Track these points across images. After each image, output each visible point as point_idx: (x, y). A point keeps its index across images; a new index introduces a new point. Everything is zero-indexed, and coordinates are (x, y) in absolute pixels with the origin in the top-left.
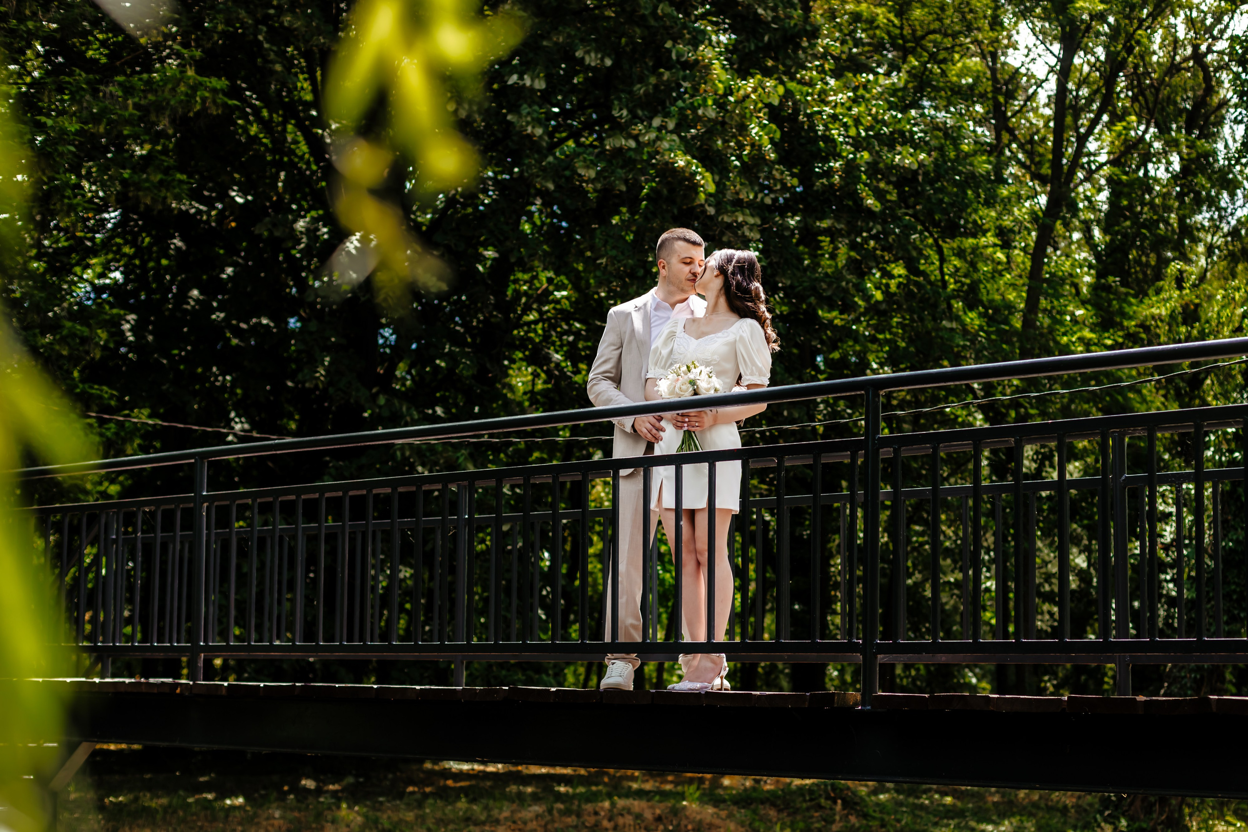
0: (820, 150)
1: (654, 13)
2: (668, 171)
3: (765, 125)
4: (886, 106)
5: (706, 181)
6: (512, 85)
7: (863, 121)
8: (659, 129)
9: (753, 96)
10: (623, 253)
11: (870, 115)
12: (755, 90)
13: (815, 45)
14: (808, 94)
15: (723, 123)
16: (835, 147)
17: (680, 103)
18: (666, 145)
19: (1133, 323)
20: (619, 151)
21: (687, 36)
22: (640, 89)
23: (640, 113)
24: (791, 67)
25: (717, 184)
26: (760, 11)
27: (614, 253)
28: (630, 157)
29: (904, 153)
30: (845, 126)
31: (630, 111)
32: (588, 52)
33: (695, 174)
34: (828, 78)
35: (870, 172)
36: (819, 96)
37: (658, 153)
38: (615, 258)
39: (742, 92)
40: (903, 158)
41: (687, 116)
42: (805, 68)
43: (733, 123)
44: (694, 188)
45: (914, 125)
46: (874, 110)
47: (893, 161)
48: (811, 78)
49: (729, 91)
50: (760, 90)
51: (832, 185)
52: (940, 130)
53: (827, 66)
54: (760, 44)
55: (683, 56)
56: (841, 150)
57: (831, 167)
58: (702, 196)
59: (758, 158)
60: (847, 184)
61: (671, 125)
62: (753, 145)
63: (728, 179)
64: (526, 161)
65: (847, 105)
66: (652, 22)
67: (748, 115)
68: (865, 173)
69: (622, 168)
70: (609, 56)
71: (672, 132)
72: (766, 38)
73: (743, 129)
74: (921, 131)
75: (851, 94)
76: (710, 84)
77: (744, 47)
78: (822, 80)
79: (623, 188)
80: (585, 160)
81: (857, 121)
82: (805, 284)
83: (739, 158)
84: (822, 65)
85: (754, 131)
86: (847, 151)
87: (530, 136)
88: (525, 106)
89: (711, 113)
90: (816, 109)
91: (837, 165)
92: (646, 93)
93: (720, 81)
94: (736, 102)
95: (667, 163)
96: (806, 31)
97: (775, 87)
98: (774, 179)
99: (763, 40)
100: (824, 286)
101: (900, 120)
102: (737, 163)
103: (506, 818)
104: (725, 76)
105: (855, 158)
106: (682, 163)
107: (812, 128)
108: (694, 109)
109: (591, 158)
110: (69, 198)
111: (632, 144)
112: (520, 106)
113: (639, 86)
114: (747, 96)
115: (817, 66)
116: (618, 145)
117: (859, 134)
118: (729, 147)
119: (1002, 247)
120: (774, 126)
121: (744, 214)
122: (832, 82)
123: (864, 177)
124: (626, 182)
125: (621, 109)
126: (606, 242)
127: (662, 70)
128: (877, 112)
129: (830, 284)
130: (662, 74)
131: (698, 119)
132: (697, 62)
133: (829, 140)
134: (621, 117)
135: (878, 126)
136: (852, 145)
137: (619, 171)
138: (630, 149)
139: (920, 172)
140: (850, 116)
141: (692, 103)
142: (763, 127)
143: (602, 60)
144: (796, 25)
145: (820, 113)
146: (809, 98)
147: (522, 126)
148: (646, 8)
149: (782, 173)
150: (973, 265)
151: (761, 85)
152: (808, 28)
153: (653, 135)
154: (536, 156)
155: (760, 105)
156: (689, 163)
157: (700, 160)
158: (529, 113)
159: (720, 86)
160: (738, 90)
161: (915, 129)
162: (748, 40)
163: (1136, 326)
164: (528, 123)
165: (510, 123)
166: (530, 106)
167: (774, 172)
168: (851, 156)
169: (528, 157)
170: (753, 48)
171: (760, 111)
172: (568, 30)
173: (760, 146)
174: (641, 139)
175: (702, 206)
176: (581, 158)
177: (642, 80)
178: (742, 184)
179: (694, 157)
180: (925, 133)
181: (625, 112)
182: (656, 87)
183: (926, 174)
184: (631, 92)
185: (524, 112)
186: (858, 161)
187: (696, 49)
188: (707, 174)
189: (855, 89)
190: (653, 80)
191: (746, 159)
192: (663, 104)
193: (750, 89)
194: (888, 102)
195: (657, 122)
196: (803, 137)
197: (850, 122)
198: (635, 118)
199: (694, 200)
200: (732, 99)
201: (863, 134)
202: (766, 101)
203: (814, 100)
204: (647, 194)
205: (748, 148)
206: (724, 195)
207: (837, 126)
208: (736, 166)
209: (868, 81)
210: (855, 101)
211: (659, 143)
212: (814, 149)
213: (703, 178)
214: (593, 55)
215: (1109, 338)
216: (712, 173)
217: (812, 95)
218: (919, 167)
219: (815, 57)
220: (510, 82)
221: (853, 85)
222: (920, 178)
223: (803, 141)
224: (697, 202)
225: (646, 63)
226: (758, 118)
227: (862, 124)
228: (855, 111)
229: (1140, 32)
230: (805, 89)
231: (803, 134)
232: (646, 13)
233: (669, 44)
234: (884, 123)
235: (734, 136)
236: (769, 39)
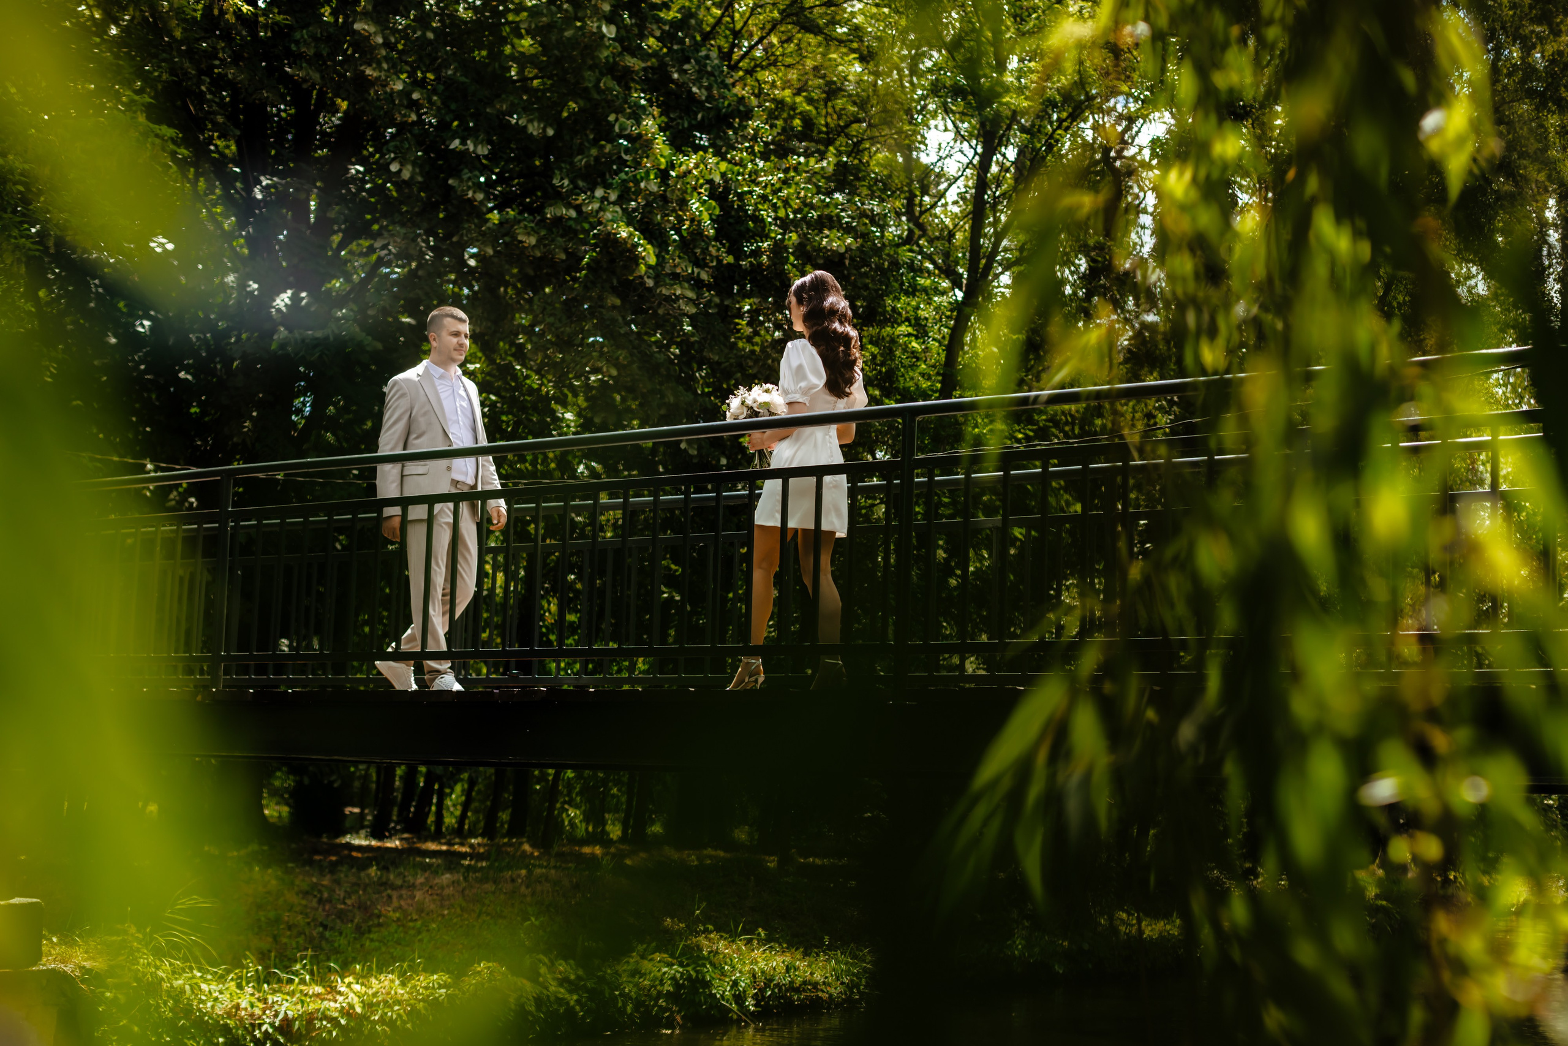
0: (748, 230)
1: (597, 86)
2: (610, 241)
3: (705, 201)
4: (814, 191)
5: (648, 253)
6: (453, 150)
7: (792, 203)
8: (604, 199)
9: (695, 172)
10: (560, 320)
11: (798, 198)
12: (697, 166)
13: (746, 127)
14: (739, 174)
15: (664, 198)
16: (765, 226)
17: (623, 176)
18: (609, 216)
19: (1044, 417)
20: (558, 220)
21: (628, 111)
22: (581, 161)
23: (581, 183)
24: (721, 147)
25: (657, 256)
26: (695, 89)
27: (551, 320)
28: (570, 227)
29: (832, 236)
30: (775, 208)
31: (572, 182)
32: (531, 121)
33: (636, 246)
34: (758, 160)
35: (797, 253)
36: (750, 176)
37: (600, 223)
38: (552, 324)
39: (684, 168)
40: (831, 241)
41: (630, 188)
42: (734, 149)
43: (675, 197)
44: (635, 259)
45: (843, 210)
46: (802, 194)
47: (820, 244)
48: (741, 159)
49: (672, 166)
50: (702, 166)
51: (760, 264)
52: (867, 217)
53: (756, 148)
54: (694, 122)
55: (626, 129)
56: (770, 230)
57: (760, 247)
58: (643, 268)
59: (697, 233)
60: (775, 264)
61: (613, 197)
62: (692, 220)
63: (667, 252)
64: (466, 226)
65: (777, 186)
66: (596, 96)
67: (689, 191)
68: (792, 254)
69: (562, 236)
70: (551, 126)
71: (614, 203)
72: (699, 116)
73: (683, 203)
74: (849, 216)
75: (781, 175)
76: (652, 158)
77: (678, 124)
78: (752, 161)
79: (563, 256)
80: (526, 227)
81: (786, 203)
82: (732, 361)
83: (678, 232)
84: (752, 147)
85: (695, 206)
86: (776, 232)
87: (471, 201)
88: (466, 171)
89: (653, 185)
90: (746, 189)
91: (765, 245)
92: (587, 165)
93: (662, 156)
94: (677, 176)
95: (609, 233)
96: (739, 111)
97: (718, 163)
98: (711, 255)
99: (696, 118)
100: (751, 363)
101: (828, 205)
102: (676, 237)
103: (421, 884)
104: (667, 151)
105: (783, 240)
106: (624, 235)
107: (742, 208)
108: (637, 183)
109: (532, 225)
110: (16, 238)
111: (573, 213)
112: (461, 170)
113: (580, 157)
114: (690, 172)
115: (747, 148)
116: (559, 214)
117: (787, 215)
118: (669, 221)
119: (917, 337)
120: (713, 203)
121: (682, 288)
122: (761, 164)
123: (792, 258)
124: (566, 250)
125: (562, 179)
126: (544, 309)
127: (603, 143)
128: (806, 196)
129: (756, 361)
130: (603, 147)
131: (639, 192)
132: (640, 135)
133: (758, 219)
134: (562, 186)
135: (806, 209)
136: (780, 227)
137: (559, 239)
138: (570, 218)
139: (847, 256)
140: (779, 198)
141: (635, 176)
142: (704, 203)
143: (544, 129)
144: (729, 105)
145: (750, 192)
146: (740, 178)
147: (463, 191)
148: (590, 81)
149: (718, 250)
150: (891, 352)
151: (703, 160)
152: (742, 108)
153: (596, 206)
154: (476, 221)
155: (701, 181)
156: (631, 235)
157: (641, 232)
158: (469, 179)
159: (663, 160)
160: (680, 166)
161: (843, 214)
162: (681, 118)
163: (1045, 420)
164: (469, 188)
165: (452, 188)
166: (471, 172)
167: (711, 249)
168: (779, 237)
169: (468, 221)
170: (686, 125)
171: (701, 187)
172: (511, 98)
173: (700, 222)
174: (584, 209)
175: (641, 277)
176: (522, 225)
177: (581, 151)
178: (680, 257)
179: (636, 230)
180: (853, 218)
181: (566, 182)
182: (597, 159)
183: (852, 259)
184: (572, 164)
185: (465, 177)
186: (786, 242)
187: (639, 124)
188: (649, 247)
189: (786, 171)
190: (594, 152)
191: (685, 234)
192: (603, 175)
193: (692, 165)
194: (818, 187)
195: (599, 193)
196: (732, 217)
197: (779, 204)
198: (575, 190)
199: (633, 271)
200: (673, 174)
201: (791, 216)
202: (708, 177)
203: (744, 179)
204: (587, 264)
205: (687, 223)
206: (663, 268)
207: (766, 207)
208: (675, 240)
209: (799, 163)
210: (785, 182)
211: (602, 213)
212: (742, 228)
213: (645, 250)
214: (536, 124)
215: (1019, 431)
216: (653, 245)
217: (743, 174)
218: (846, 252)
219: (745, 138)
220: (452, 147)
221: (784, 167)
222: (847, 262)
223: (731, 220)
224: (637, 274)
225: (587, 135)
226: (699, 193)
227: (791, 207)
228: (784, 193)
229: (1059, 132)
230: (736, 168)
231: (733, 213)
232: (590, 85)
233: (612, 118)
234: (812, 207)
235: (674, 210)
236: (703, 117)
